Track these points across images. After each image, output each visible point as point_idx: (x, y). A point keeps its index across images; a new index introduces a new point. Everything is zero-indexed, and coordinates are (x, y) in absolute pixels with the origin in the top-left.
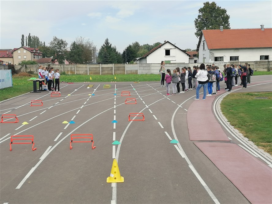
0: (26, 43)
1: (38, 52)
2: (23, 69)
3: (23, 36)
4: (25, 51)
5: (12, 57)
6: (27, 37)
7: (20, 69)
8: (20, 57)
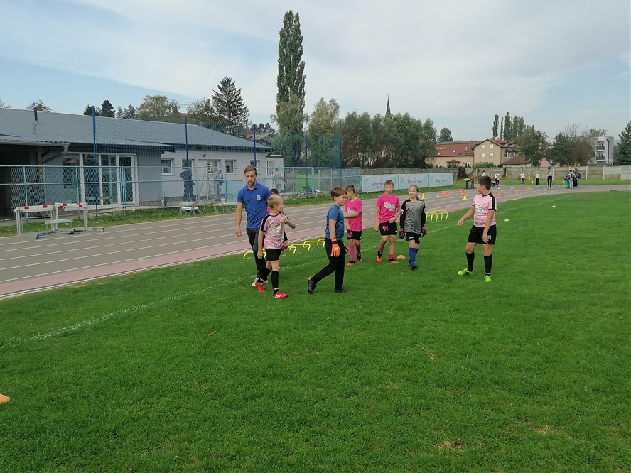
0: (502, 129)
1: (513, 146)
2: (475, 173)
3: (497, 117)
4: (492, 146)
5: (473, 156)
6: (504, 119)
7: (472, 173)
8: (483, 155)
